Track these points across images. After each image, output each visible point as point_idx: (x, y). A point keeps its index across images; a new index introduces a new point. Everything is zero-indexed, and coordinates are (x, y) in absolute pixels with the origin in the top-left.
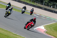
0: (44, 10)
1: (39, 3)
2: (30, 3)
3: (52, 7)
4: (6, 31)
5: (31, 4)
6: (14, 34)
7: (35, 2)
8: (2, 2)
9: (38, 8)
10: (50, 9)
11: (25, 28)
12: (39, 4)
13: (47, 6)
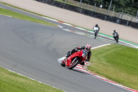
3: (101, 6)
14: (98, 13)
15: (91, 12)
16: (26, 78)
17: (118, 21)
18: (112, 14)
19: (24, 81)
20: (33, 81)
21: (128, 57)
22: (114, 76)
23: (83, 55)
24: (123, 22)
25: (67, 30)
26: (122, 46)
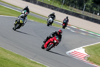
0: (84, 19)
1: (75, 7)
2: (59, 7)
3: (98, 14)
4: (18, 56)
5: (63, 10)
6: (32, 62)
7: (69, 5)
8: (12, 5)
9: (74, 16)
10: (96, 18)
11: (43, 48)
12: (75, 9)
13: (89, 13)
15: (91, 18)
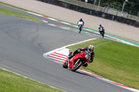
3: (86, 1)
10: (83, 6)
14: (83, 8)
15: (76, 6)
16: (11, 74)
17: (103, 16)
18: (98, 8)
19: (9, 76)
20: (19, 76)
21: (114, 52)
22: (100, 71)
23: (86, 56)
24: (109, 17)
25: (53, 25)
26: (108, 40)
